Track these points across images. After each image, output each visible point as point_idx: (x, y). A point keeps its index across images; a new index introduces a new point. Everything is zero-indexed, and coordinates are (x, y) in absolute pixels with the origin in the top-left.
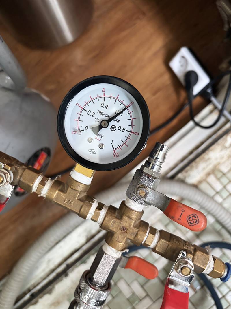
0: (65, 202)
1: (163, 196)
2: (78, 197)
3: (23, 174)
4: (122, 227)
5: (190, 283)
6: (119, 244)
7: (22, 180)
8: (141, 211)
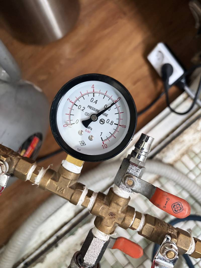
0: (57, 190)
1: (149, 185)
2: (69, 185)
3: (18, 164)
4: (111, 213)
5: (174, 265)
6: (108, 228)
7: (16, 169)
8: (128, 197)
